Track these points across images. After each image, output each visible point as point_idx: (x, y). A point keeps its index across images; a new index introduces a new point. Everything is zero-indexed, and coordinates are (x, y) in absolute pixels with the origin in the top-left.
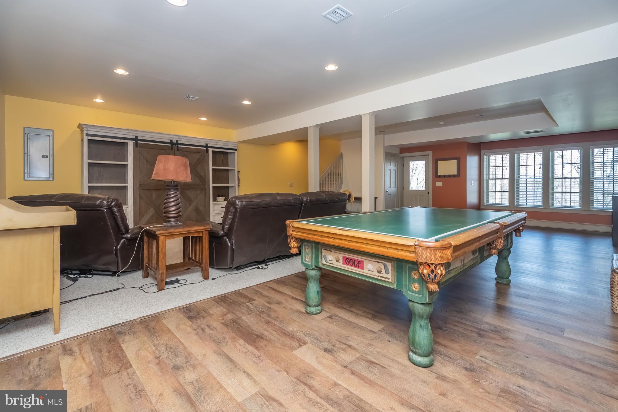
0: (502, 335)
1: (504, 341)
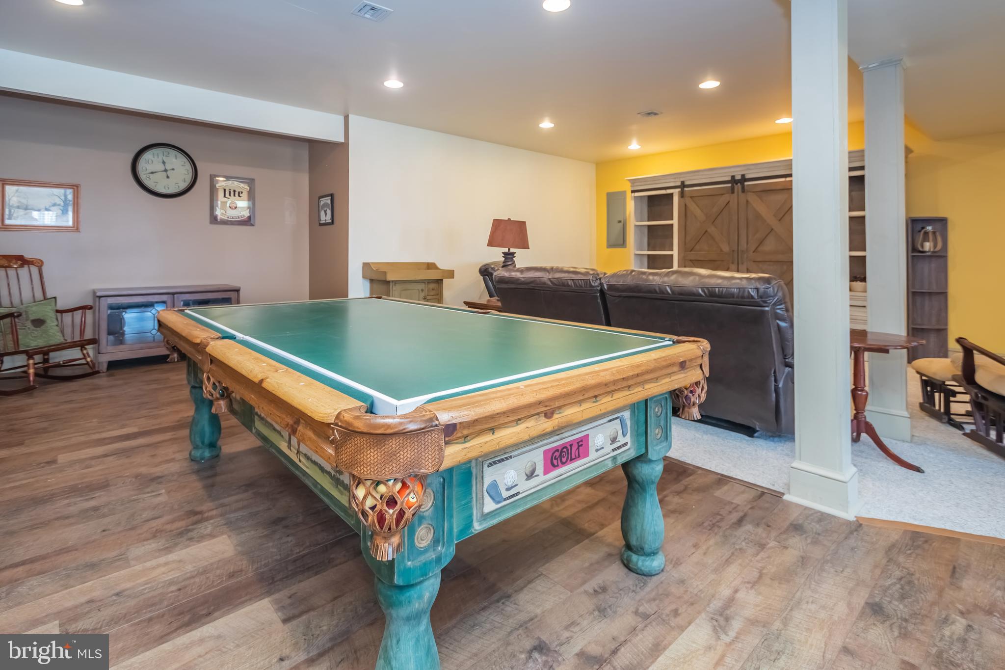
0: (167, 534)
1: (154, 529)
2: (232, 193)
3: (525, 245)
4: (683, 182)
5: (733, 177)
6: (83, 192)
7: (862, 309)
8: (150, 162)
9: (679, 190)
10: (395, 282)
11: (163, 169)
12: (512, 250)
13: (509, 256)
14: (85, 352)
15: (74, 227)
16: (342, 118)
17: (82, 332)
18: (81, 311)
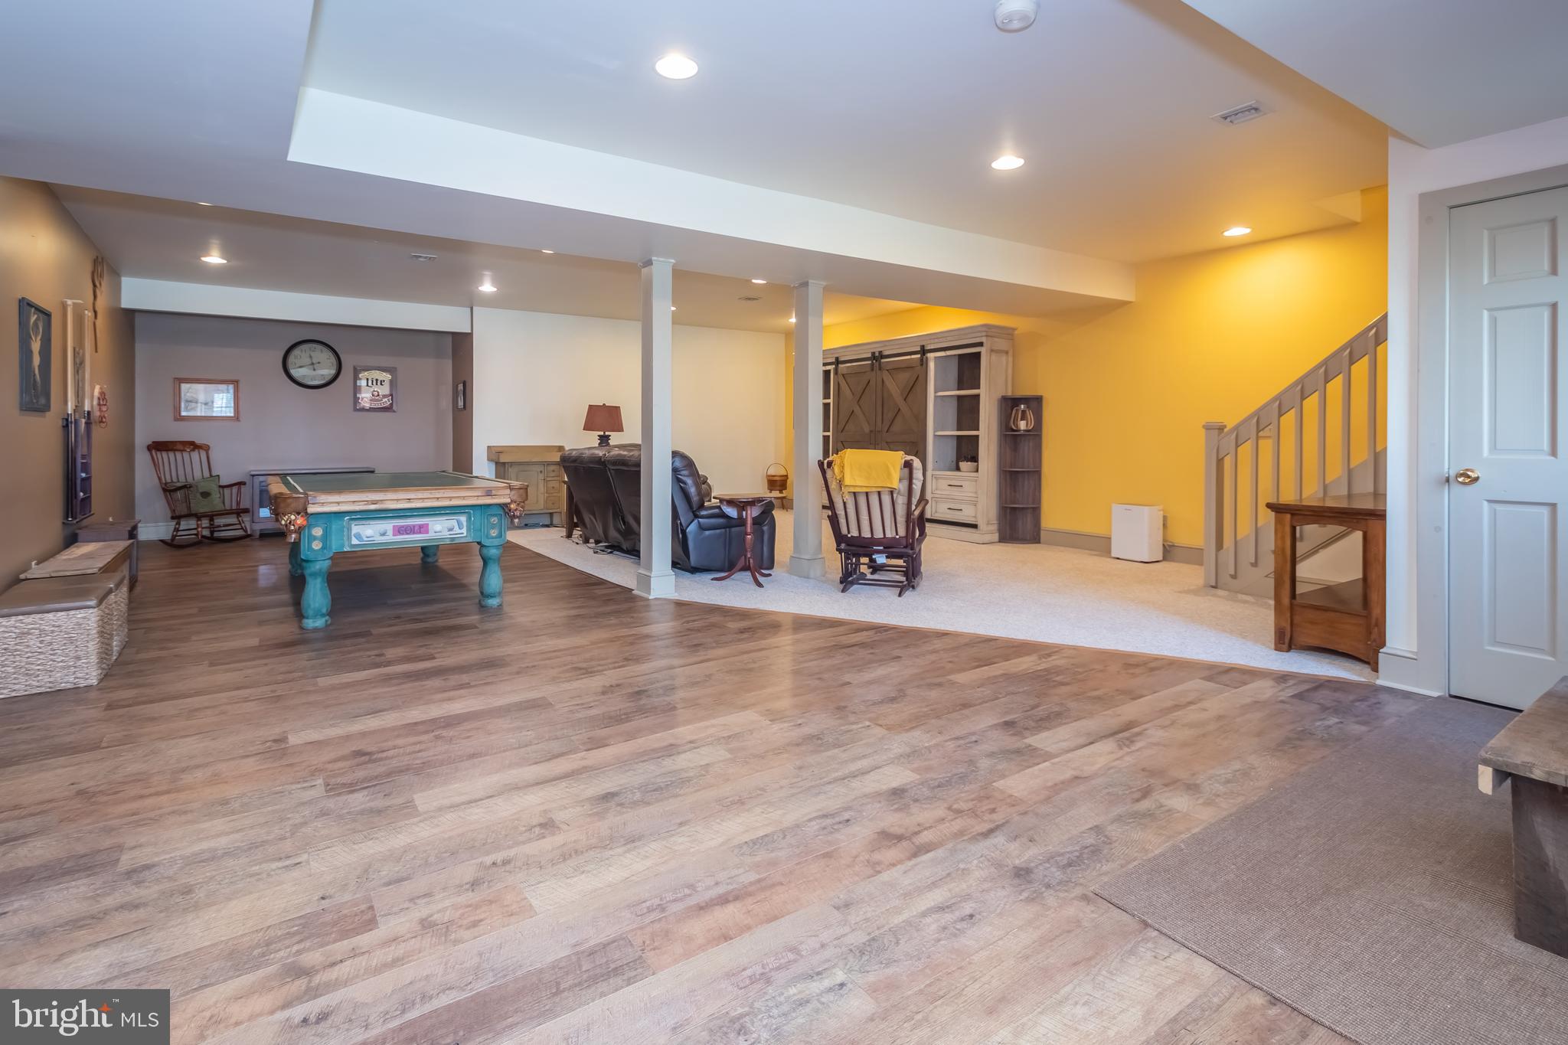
2: (375, 381)
3: (620, 429)
4: (837, 359)
5: (873, 353)
6: (241, 385)
7: (959, 489)
8: (299, 357)
9: (834, 366)
10: (512, 464)
11: (310, 363)
12: (607, 433)
13: (604, 440)
14: (240, 519)
15: (235, 417)
16: (469, 309)
17: (238, 503)
18: (237, 486)
